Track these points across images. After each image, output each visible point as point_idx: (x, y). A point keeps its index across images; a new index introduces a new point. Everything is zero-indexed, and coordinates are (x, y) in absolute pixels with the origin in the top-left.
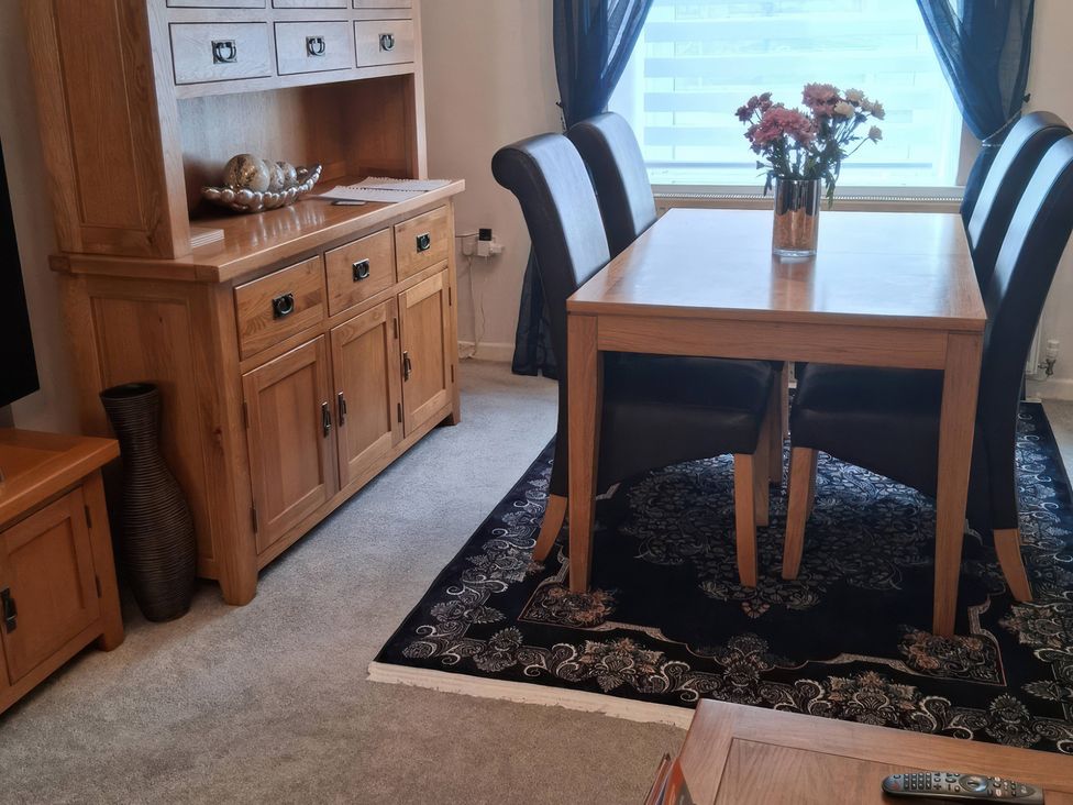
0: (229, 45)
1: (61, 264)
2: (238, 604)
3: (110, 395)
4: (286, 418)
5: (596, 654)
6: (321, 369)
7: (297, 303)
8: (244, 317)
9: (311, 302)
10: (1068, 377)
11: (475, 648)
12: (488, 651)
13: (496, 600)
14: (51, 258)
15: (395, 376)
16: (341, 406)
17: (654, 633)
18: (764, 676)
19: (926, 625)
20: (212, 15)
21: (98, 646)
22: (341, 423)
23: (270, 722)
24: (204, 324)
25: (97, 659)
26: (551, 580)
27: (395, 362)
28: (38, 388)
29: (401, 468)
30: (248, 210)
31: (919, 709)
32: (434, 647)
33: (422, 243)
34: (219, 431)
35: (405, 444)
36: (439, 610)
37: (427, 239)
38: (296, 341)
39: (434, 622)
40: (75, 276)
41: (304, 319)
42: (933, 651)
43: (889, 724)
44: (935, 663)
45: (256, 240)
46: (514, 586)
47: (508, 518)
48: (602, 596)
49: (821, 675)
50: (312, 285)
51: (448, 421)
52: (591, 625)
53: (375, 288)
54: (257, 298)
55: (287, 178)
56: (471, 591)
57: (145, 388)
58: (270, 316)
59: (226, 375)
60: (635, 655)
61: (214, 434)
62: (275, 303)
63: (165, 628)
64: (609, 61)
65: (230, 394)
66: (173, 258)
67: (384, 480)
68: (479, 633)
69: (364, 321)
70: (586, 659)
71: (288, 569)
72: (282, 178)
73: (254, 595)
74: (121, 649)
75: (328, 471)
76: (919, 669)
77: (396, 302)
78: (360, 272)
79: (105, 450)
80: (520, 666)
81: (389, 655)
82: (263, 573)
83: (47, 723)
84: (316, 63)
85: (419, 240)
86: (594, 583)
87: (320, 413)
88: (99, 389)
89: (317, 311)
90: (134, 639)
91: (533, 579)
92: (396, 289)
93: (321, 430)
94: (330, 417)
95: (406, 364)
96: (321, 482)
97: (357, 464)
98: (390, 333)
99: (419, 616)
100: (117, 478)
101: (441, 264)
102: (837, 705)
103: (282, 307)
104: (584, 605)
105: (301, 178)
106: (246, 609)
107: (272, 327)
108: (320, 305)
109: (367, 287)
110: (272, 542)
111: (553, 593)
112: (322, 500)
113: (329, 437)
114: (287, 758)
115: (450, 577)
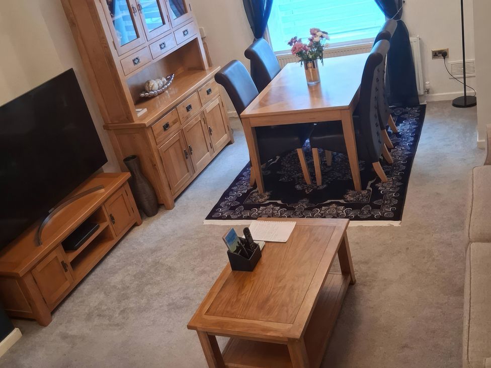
0: (137, 59)
1: (106, 127)
2: (170, 209)
3: (126, 160)
4: (174, 157)
5: (263, 210)
6: (182, 141)
7: (170, 125)
8: (155, 133)
9: (174, 122)
10: (437, 93)
11: (230, 213)
12: (234, 213)
13: (238, 199)
14: (104, 126)
15: (207, 135)
16: (191, 149)
17: (279, 202)
18: (305, 209)
19: (353, 188)
20: (131, 52)
21: (136, 225)
22: (191, 153)
23: (180, 237)
24: (146, 138)
25: (136, 228)
26: (254, 191)
27: (206, 131)
28: (107, 161)
29: (215, 161)
30: (153, 97)
31: (343, 212)
32: (221, 214)
33: (209, 92)
34: (155, 165)
35: (215, 155)
36: (222, 204)
37: (210, 90)
38: (173, 134)
39: (221, 207)
40: (111, 130)
41: (173, 128)
42: (353, 196)
43: (334, 217)
44: (352, 199)
45: (157, 105)
46: (244, 194)
47: (245, 174)
48: (267, 194)
49: (320, 207)
50: (174, 118)
51: (230, 143)
52: (263, 202)
53: (195, 111)
54: (158, 127)
55: (163, 82)
56: (231, 198)
57: (134, 157)
58: (163, 130)
59: (154, 151)
60: (272, 209)
61: (154, 166)
62: (164, 127)
63: (152, 218)
64: (265, 9)
65: (156, 154)
66: (134, 122)
67: (210, 167)
68: (233, 208)
69: (193, 122)
70: (259, 212)
71: (183, 198)
72: (162, 83)
73: (174, 206)
74: (142, 225)
75: (191, 168)
76: (347, 201)
77: (203, 113)
78: (189, 108)
79: (128, 175)
80: (242, 216)
81: (209, 217)
82: (176, 200)
83: (127, 245)
84: (164, 51)
85: (207, 91)
86: (266, 190)
87: (184, 152)
88: (123, 160)
89: (177, 124)
90: (144, 222)
91: (249, 191)
92: (202, 109)
93: (185, 158)
94: (187, 153)
95: (210, 130)
96: (188, 171)
97: (199, 164)
98: (203, 123)
99: (217, 206)
100: (132, 182)
101: (218, 95)
102: (322, 214)
103: (166, 127)
104: (261, 197)
105: (168, 80)
106: (172, 210)
107: (164, 134)
108: (178, 123)
109: (191, 112)
110: (176, 191)
111: (254, 195)
112: (190, 177)
113: (188, 159)
114: (184, 245)
115: (226, 194)
